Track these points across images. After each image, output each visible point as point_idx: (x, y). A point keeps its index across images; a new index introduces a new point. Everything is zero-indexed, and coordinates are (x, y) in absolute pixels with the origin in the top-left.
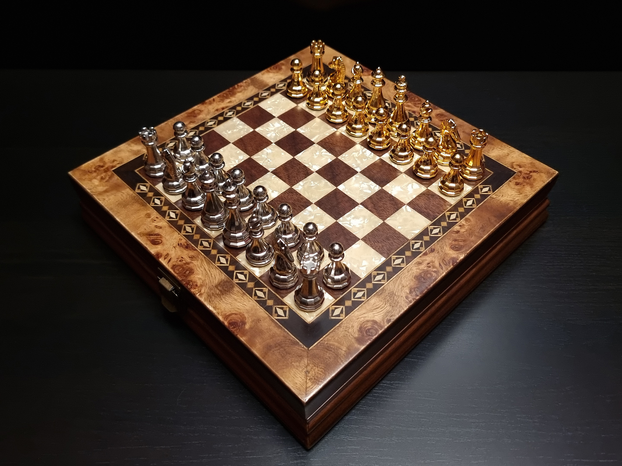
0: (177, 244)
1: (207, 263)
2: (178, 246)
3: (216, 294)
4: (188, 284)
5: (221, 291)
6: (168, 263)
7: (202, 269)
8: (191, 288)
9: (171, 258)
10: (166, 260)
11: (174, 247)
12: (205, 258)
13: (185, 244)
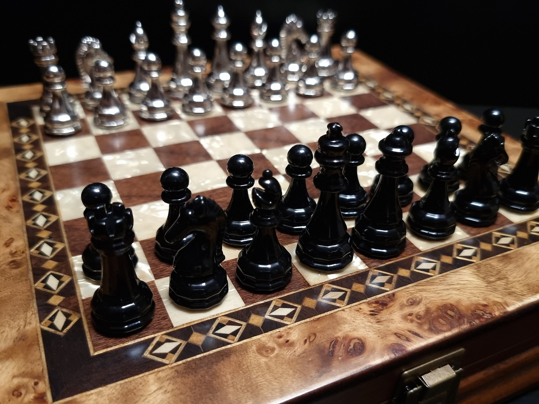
0: (372, 317)
1: (431, 285)
2: (378, 316)
3: (505, 285)
4: (479, 317)
5: (499, 279)
6: (421, 337)
7: (446, 292)
8: (490, 314)
9: (410, 331)
10: (412, 339)
11: (379, 322)
12: (416, 286)
13: (374, 305)
